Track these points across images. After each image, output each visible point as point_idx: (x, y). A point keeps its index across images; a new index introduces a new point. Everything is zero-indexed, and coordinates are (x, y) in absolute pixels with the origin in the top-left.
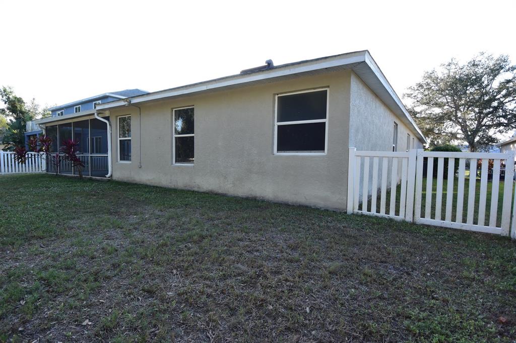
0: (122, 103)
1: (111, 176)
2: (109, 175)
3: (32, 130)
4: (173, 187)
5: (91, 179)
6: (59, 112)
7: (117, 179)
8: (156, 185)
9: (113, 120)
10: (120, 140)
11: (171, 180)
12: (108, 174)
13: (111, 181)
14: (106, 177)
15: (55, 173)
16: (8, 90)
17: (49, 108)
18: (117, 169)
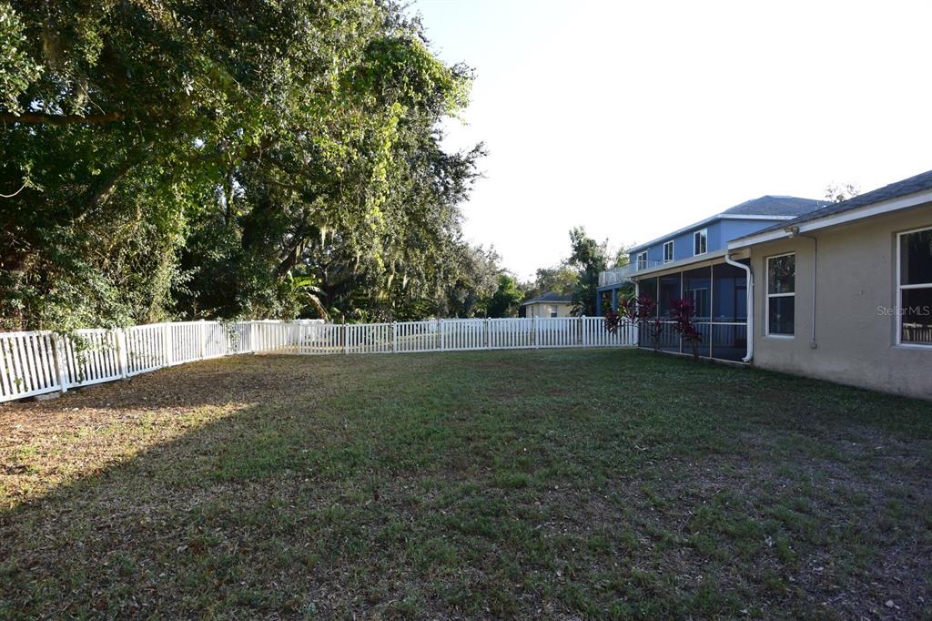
0: (782, 234)
1: (752, 359)
2: (748, 357)
3: (607, 283)
4: (896, 391)
5: (712, 362)
6: (641, 254)
7: (763, 367)
8: (851, 383)
9: (757, 263)
10: (770, 298)
11: (890, 376)
12: (745, 356)
13: (750, 368)
14: (742, 361)
15: (653, 349)
16: (580, 232)
17: (626, 249)
18: (763, 347)
